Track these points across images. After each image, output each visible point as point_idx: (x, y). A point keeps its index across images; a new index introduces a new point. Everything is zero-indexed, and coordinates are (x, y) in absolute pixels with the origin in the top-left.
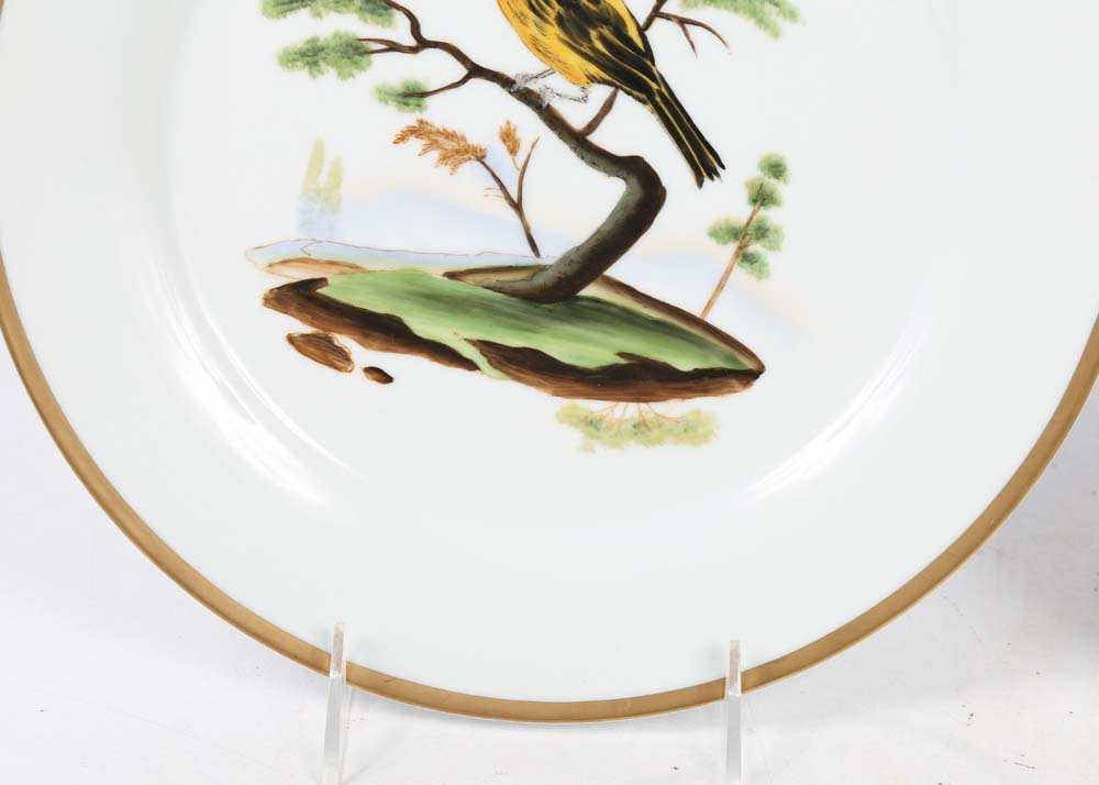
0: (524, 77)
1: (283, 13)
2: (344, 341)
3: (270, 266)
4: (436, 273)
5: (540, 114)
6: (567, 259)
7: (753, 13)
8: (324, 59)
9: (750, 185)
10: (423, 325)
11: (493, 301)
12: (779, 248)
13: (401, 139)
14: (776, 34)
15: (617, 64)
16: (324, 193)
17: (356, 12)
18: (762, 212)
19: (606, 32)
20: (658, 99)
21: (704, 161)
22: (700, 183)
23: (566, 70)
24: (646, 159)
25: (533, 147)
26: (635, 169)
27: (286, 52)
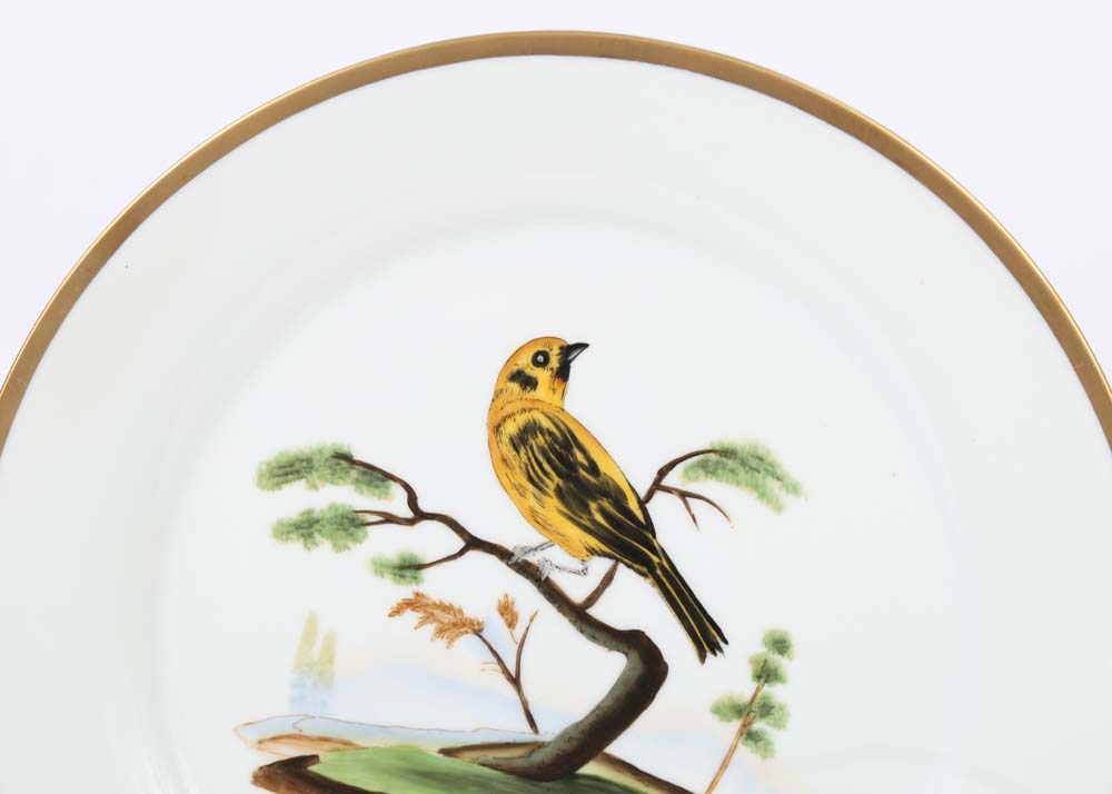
0: (522, 549)
1: (278, 485)
3: (261, 742)
4: (432, 749)
5: (539, 587)
6: (566, 736)
7: (756, 487)
8: (319, 531)
9: (753, 661)
11: (491, 779)
12: (784, 726)
13: (397, 612)
14: (778, 508)
15: (619, 538)
16: (317, 668)
17: (352, 483)
18: (767, 689)
19: (606, 504)
20: (659, 572)
21: (706, 636)
22: (703, 658)
23: (565, 543)
24: (647, 634)
25: (532, 620)
26: (635, 643)
27: (281, 524)
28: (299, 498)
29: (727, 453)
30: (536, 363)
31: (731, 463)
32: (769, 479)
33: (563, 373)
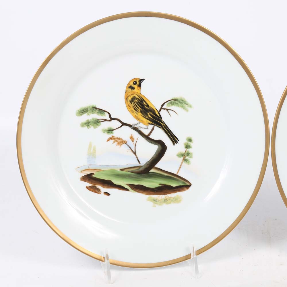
0: (134, 124)
1: (81, 115)
2: (99, 187)
3: (81, 171)
4: (118, 170)
5: (138, 132)
6: (146, 164)
7: (182, 107)
8: (91, 124)
9: (185, 144)
10: (116, 182)
11: (131, 175)
12: (192, 158)
13: (108, 140)
14: (187, 111)
15: (154, 120)
16: (92, 155)
17: (97, 113)
18: (188, 150)
19: (151, 113)
20: (163, 127)
21: (174, 140)
22: (174, 144)
23: (143, 122)
24: (162, 140)
26: (159, 143)
27: (82, 123)
28: (85, 117)
29: (176, 100)
30: (134, 84)
31: (177, 102)
32: (185, 105)
33: (140, 86)
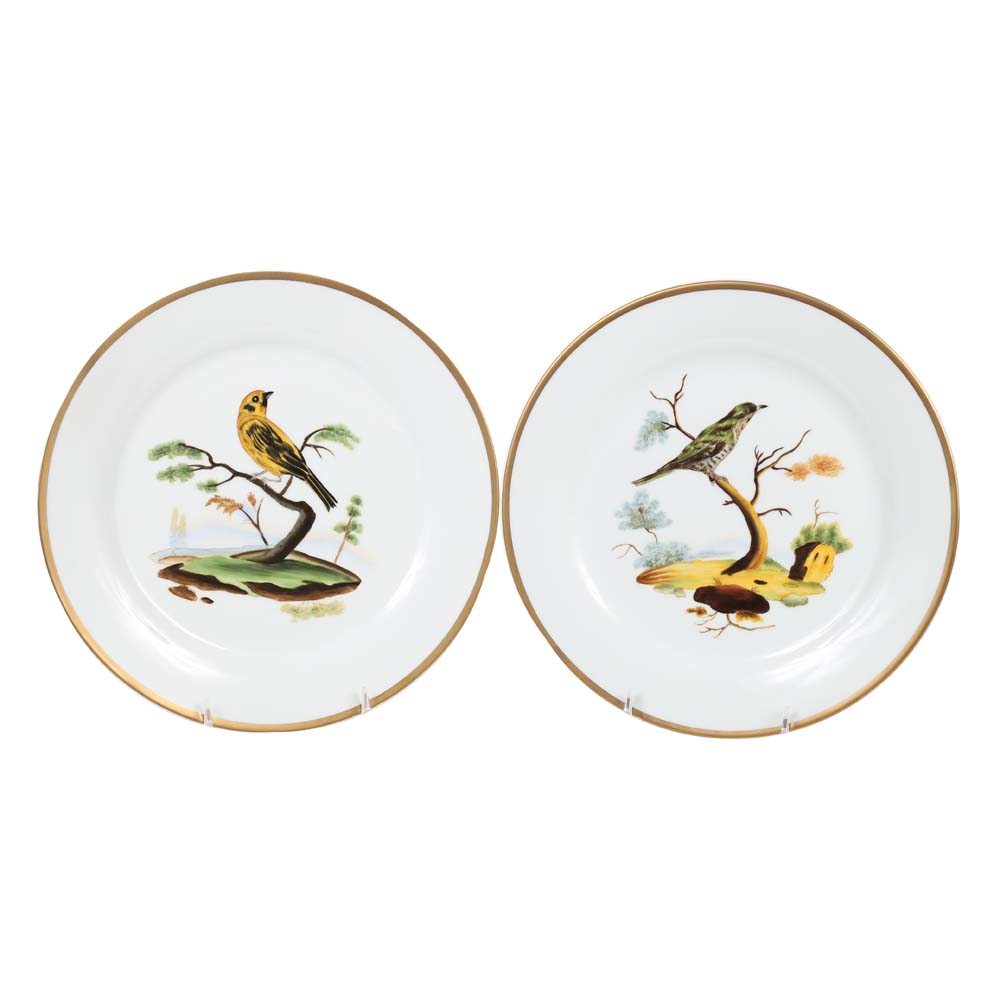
0: (255, 474)
1: (157, 458)
2: (192, 588)
3: (160, 560)
4: (228, 557)
5: (263, 488)
6: (279, 545)
7: (343, 441)
8: (175, 475)
9: (348, 508)
10: (223, 578)
11: (251, 565)
12: (362, 533)
13: (209, 504)
14: (352, 448)
15: (291, 466)
16: (179, 529)
17: (186, 455)
18: (354, 518)
19: (286, 453)
20: (309, 478)
21: (329, 501)
22: (328, 509)
23: (271, 470)
24: (306, 502)
25: (261, 502)
26: (302, 506)
27: (160, 474)
28: (165, 463)
29: (330, 429)
30: (253, 400)
31: (332, 433)
32: (348, 438)
33: (265, 404)
